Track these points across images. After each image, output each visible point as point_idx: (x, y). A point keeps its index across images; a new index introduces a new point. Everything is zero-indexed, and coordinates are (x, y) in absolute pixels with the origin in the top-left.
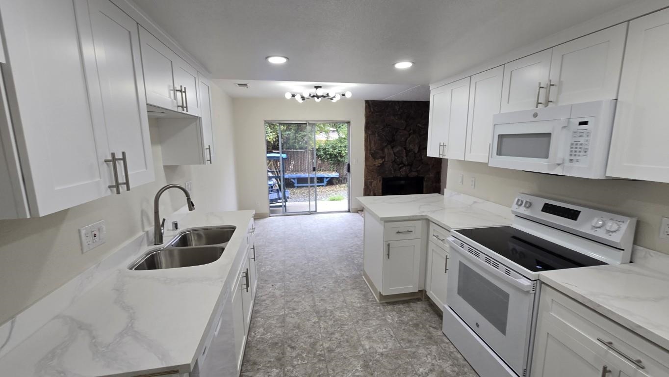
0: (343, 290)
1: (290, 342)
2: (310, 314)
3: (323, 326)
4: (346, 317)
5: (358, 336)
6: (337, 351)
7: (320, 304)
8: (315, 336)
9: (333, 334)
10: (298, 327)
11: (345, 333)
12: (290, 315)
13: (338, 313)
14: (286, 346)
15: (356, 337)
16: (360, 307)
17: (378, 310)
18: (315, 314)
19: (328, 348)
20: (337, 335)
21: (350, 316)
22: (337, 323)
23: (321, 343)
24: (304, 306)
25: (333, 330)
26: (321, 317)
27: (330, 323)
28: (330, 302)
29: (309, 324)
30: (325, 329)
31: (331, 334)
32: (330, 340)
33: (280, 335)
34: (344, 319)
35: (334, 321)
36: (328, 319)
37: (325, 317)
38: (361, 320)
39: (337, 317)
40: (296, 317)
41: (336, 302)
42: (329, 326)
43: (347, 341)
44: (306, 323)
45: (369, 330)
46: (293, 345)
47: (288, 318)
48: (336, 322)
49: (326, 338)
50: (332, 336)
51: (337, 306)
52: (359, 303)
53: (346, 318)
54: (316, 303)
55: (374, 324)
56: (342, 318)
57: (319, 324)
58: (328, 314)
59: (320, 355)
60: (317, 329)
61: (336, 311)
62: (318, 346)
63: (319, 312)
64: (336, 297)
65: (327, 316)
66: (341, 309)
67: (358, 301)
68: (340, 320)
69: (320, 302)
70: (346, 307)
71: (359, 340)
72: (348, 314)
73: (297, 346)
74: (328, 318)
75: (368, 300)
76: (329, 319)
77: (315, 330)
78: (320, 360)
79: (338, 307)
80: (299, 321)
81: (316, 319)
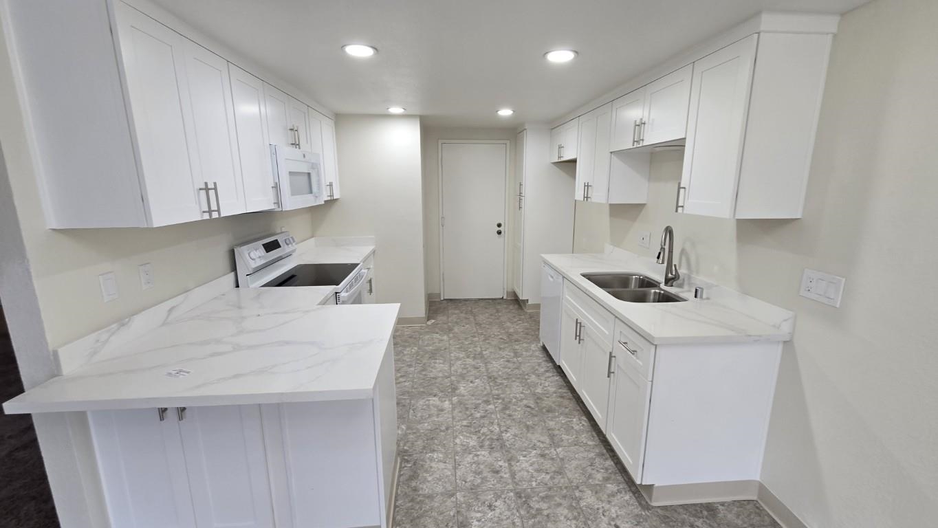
0: (452, 495)
1: (533, 412)
2: (515, 445)
3: (496, 427)
4: (461, 437)
5: (453, 413)
6: (480, 401)
7: (500, 463)
8: (505, 416)
9: (483, 417)
10: (528, 427)
11: (468, 417)
12: (545, 445)
13: (472, 443)
14: (537, 409)
15: (456, 411)
16: (434, 451)
17: (409, 444)
18: (507, 444)
19: (490, 404)
20: (478, 415)
21: (455, 438)
22: (475, 429)
23: (497, 409)
24: (527, 462)
25: (482, 421)
26: (498, 440)
27: (484, 430)
28: (482, 467)
29: (514, 430)
30: (492, 423)
31: (484, 417)
32: (486, 411)
33: (549, 420)
34: (465, 433)
35: (479, 431)
36: (488, 435)
37: (492, 439)
38: (441, 431)
39: (475, 437)
40: (536, 441)
41: (471, 464)
42: (486, 425)
43: (467, 409)
44: (520, 432)
45: (438, 418)
46: (528, 409)
47: (547, 442)
48: (477, 430)
49: (492, 413)
50: (483, 414)
51: (471, 456)
52: (432, 460)
53: (462, 435)
54: (507, 465)
55: (426, 425)
56: (468, 435)
57: (500, 429)
58: (487, 443)
59: (498, 399)
60: (503, 424)
61: (473, 447)
62: (501, 407)
63: (501, 447)
64: (470, 478)
65: (488, 439)
66: (467, 450)
67: (433, 464)
68: (470, 433)
69: (501, 466)
70: (456, 453)
71: (453, 409)
72: (458, 441)
73: (524, 408)
74: (488, 437)
75: (415, 464)
76: (486, 436)
77: (505, 422)
78: (498, 395)
79: (470, 454)
80: (529, 435)
81: (506, 436)
